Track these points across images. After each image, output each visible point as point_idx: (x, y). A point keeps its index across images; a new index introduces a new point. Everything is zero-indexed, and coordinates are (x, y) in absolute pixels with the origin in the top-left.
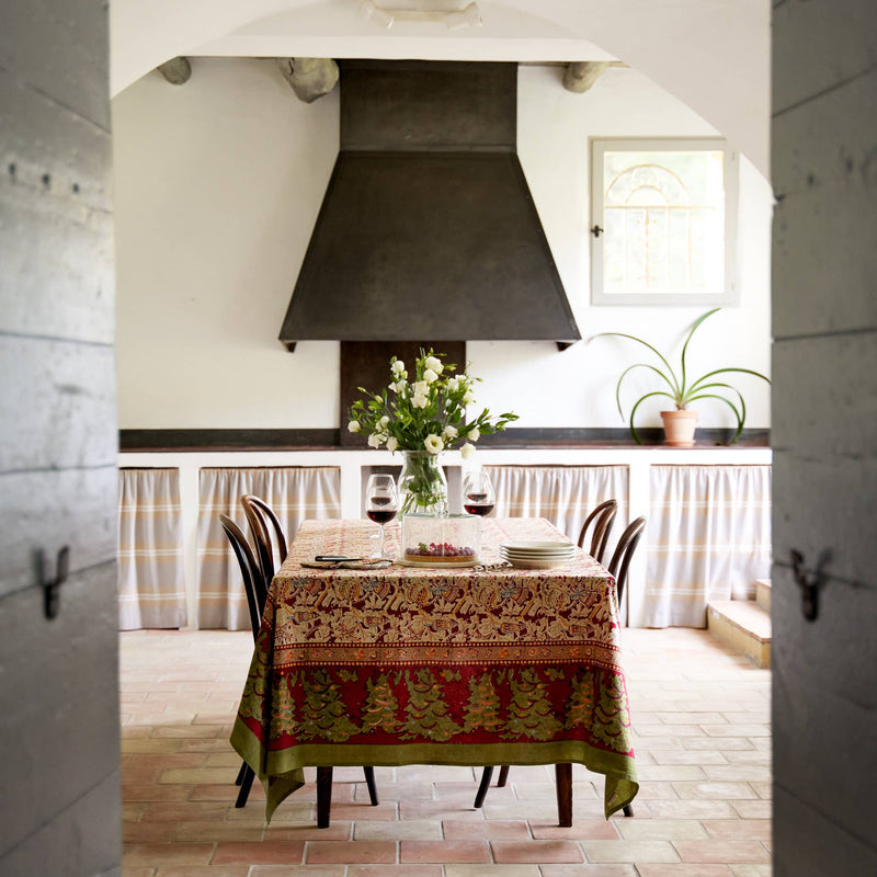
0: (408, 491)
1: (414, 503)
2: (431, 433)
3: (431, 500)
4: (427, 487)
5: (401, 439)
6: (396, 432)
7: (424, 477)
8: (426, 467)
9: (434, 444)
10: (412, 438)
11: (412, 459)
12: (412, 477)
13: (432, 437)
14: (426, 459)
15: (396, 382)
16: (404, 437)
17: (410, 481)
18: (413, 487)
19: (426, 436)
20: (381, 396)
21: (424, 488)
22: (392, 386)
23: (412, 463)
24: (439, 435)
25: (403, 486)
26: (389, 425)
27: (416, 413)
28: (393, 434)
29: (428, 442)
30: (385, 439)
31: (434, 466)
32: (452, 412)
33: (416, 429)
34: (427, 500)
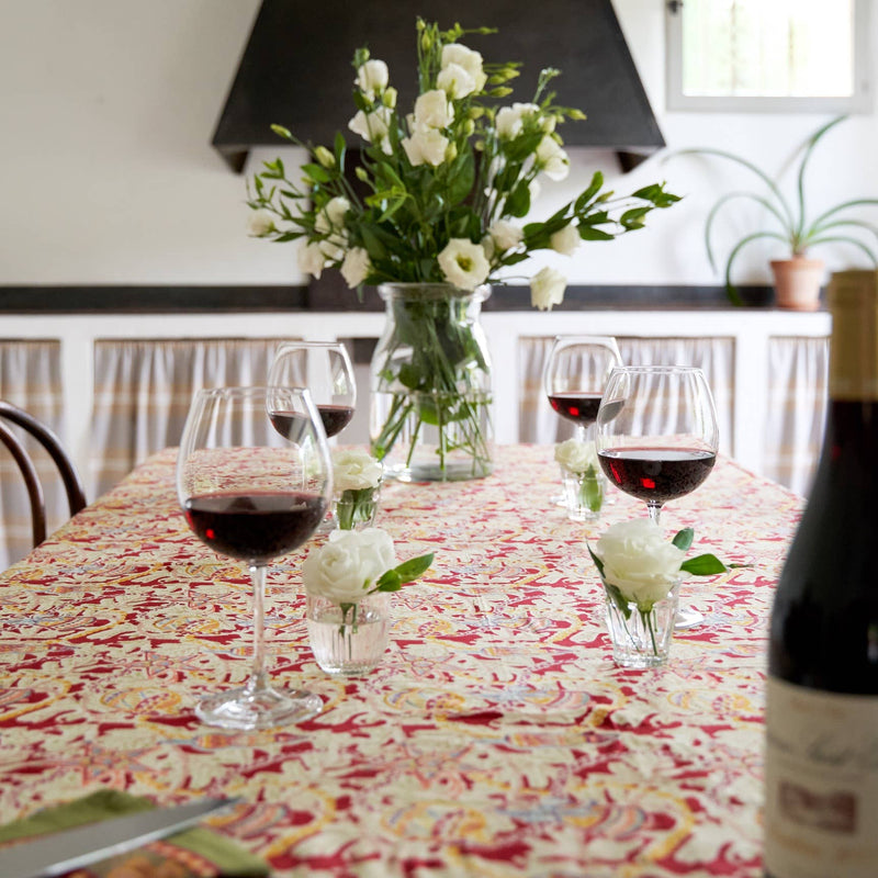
0: (397, 386)
1: (413, 417)
2: (455, 235)
3: (453, 410)
4: (444, 376)
5: (380, 254)
6: (367, 235)
7: (438, 349)
8: (442, 324)
9: (465, 265)
10: (406, 251)
11: (408, 305)
12: (406, 352)
13: (458, 247)
14: (444, 306)
15: (368, 113)
16: (387, 248)
17: (401, 361)
18: (409, 376)
19: (442, 245)
20: (331, 149)
21: (437, 379)
22: (358, 124)
23: (408, 315)
24: (476, 241)
25: (386, 374)
26: (349, 219)
27: (418, 178)
28: (357, 241)
29: (448, 258)
30: (339, 255)
31: (463, 324)
32: (507, 187)
33: (417, 227)
34: (444, 409)
